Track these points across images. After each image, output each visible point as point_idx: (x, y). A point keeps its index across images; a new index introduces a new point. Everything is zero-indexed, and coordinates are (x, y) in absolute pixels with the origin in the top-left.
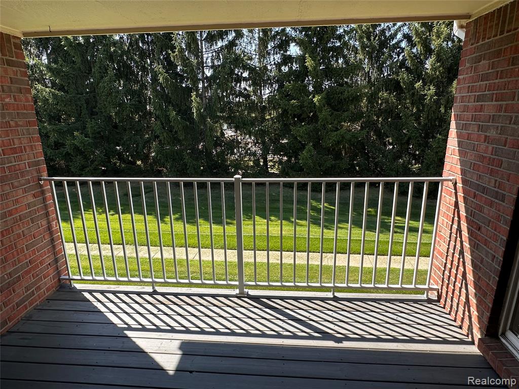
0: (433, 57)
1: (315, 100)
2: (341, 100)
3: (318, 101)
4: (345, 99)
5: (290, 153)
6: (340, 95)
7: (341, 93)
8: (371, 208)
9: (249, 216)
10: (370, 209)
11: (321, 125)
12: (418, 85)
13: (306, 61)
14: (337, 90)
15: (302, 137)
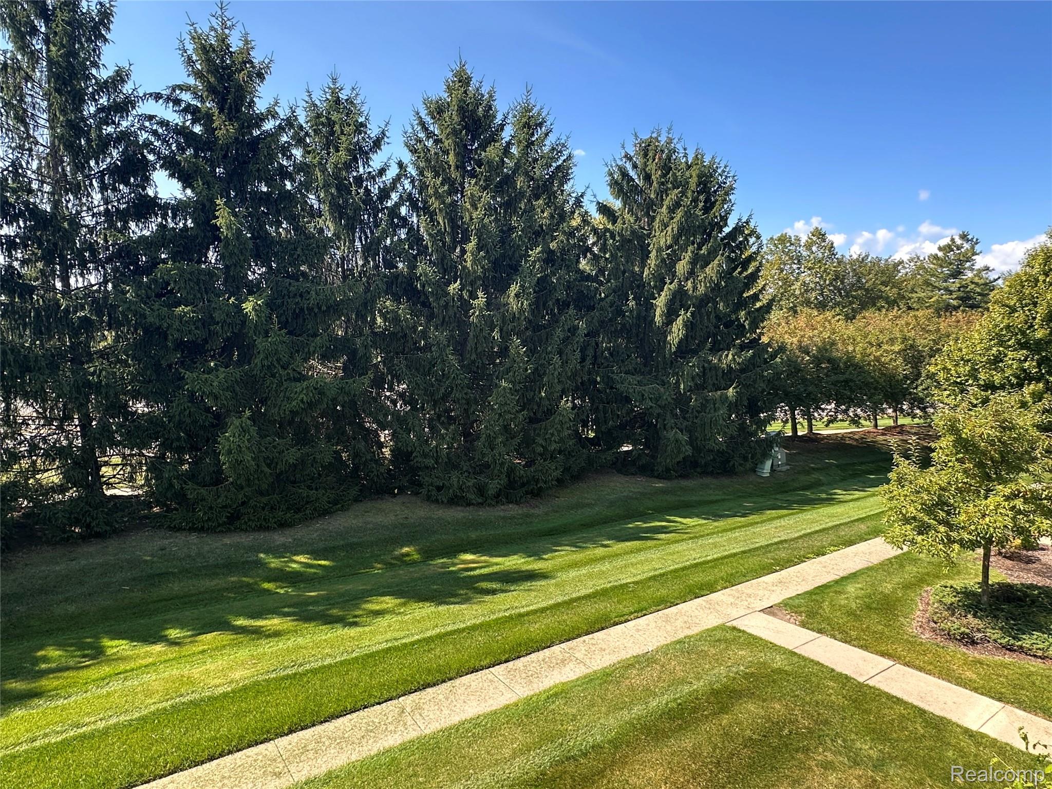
0: (474, 239)
1: (248, 307)
2: (302, 310)
3: (256, 311)
4: (310, 310)
5: (179, 438)
6: (298, 299)
7: (301, 296)
8: (408, 546)
9: (90, 646)
10: (407, 549)
11: (263, 366)
12: (454, 287)
13: (217, 214)
14: (292, 288)
15: (216, 398)
